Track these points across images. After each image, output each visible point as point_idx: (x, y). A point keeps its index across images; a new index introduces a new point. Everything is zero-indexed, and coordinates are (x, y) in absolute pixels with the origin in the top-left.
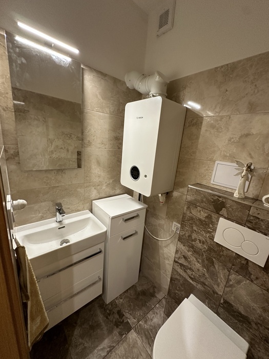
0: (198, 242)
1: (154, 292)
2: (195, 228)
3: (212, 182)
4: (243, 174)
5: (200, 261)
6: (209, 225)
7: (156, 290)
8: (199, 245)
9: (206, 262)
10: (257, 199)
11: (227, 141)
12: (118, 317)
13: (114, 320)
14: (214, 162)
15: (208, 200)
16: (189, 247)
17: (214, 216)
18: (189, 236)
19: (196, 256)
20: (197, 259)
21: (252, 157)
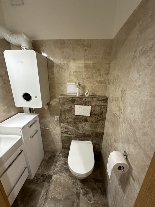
0: (69, 119)
1: (55, 154)
2: (67, 114)
3: (67, 93)
4: (78, 87)
5: (72, 126)
6: (71, 110)
7: (55, 153)
8: (70, 120)
9: (74, 125)
10: (83, 95)
11: (69, 74)
12: (43, 178)
13: (42, 181)
14: (66, 84)
15: (69, 100)
16: (66, 123)
17: (73, 106)
18: (65, 118)
19: (70, 125)
20: (70, 126)
21: (78, 80)
